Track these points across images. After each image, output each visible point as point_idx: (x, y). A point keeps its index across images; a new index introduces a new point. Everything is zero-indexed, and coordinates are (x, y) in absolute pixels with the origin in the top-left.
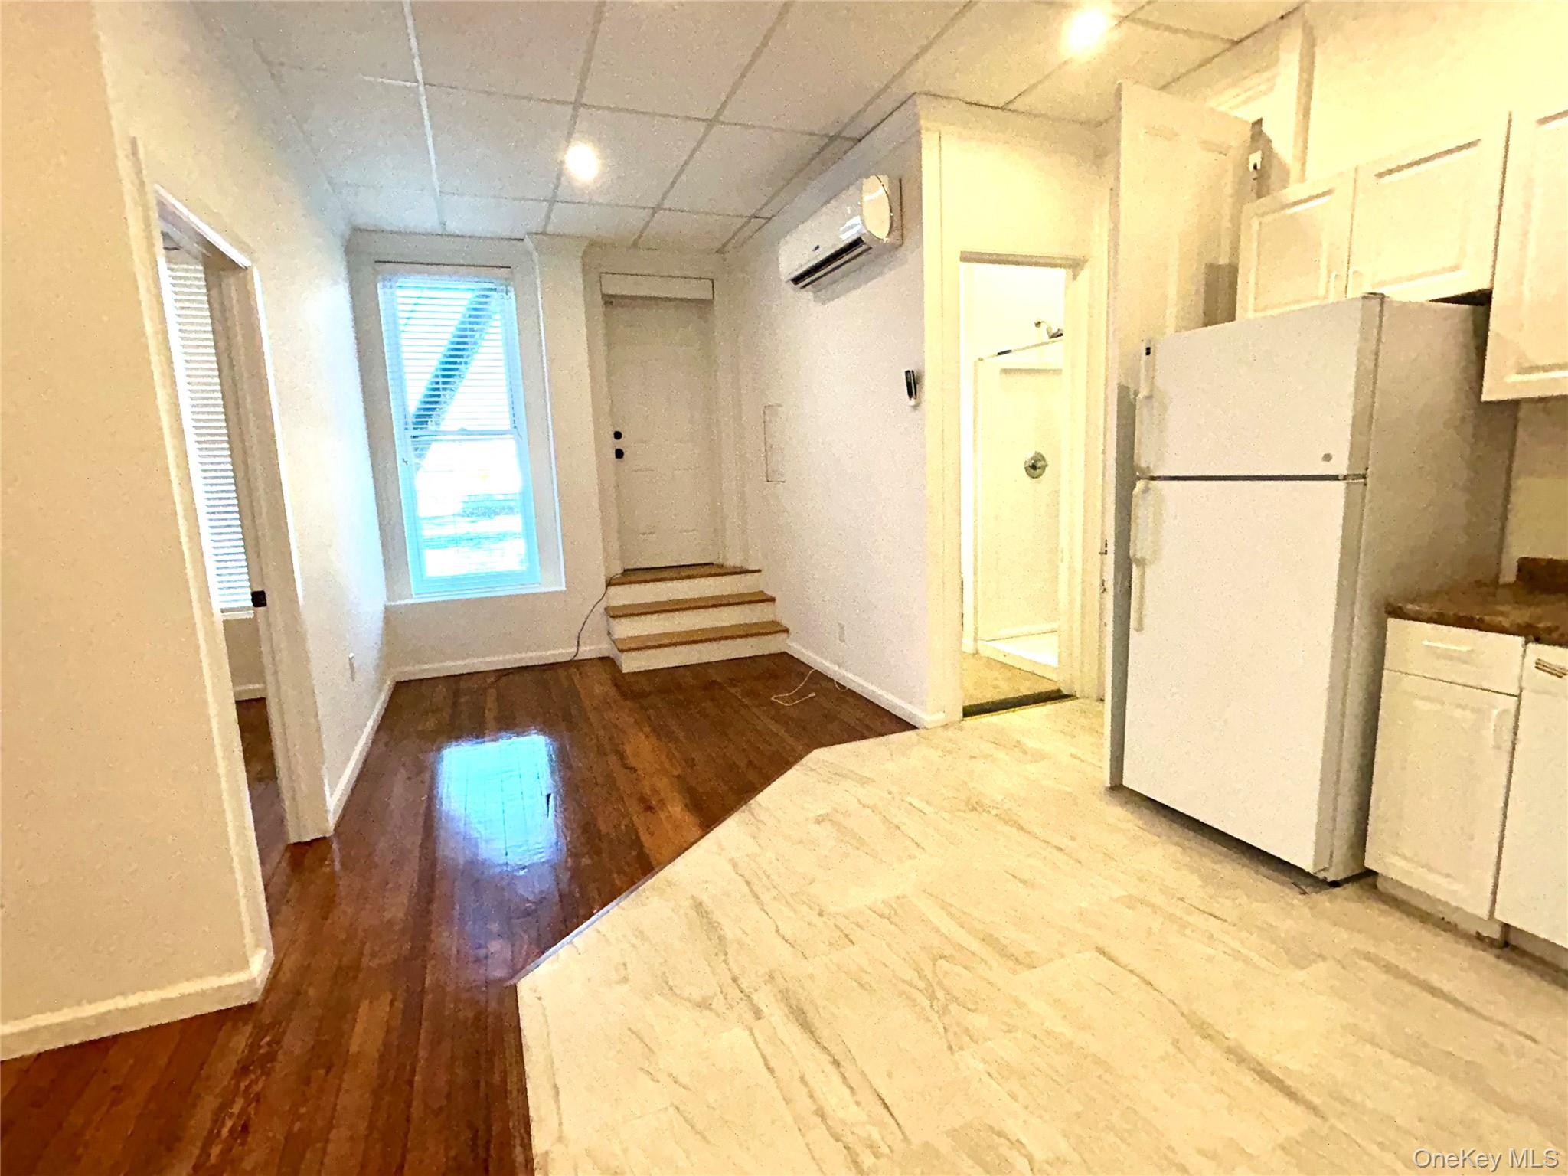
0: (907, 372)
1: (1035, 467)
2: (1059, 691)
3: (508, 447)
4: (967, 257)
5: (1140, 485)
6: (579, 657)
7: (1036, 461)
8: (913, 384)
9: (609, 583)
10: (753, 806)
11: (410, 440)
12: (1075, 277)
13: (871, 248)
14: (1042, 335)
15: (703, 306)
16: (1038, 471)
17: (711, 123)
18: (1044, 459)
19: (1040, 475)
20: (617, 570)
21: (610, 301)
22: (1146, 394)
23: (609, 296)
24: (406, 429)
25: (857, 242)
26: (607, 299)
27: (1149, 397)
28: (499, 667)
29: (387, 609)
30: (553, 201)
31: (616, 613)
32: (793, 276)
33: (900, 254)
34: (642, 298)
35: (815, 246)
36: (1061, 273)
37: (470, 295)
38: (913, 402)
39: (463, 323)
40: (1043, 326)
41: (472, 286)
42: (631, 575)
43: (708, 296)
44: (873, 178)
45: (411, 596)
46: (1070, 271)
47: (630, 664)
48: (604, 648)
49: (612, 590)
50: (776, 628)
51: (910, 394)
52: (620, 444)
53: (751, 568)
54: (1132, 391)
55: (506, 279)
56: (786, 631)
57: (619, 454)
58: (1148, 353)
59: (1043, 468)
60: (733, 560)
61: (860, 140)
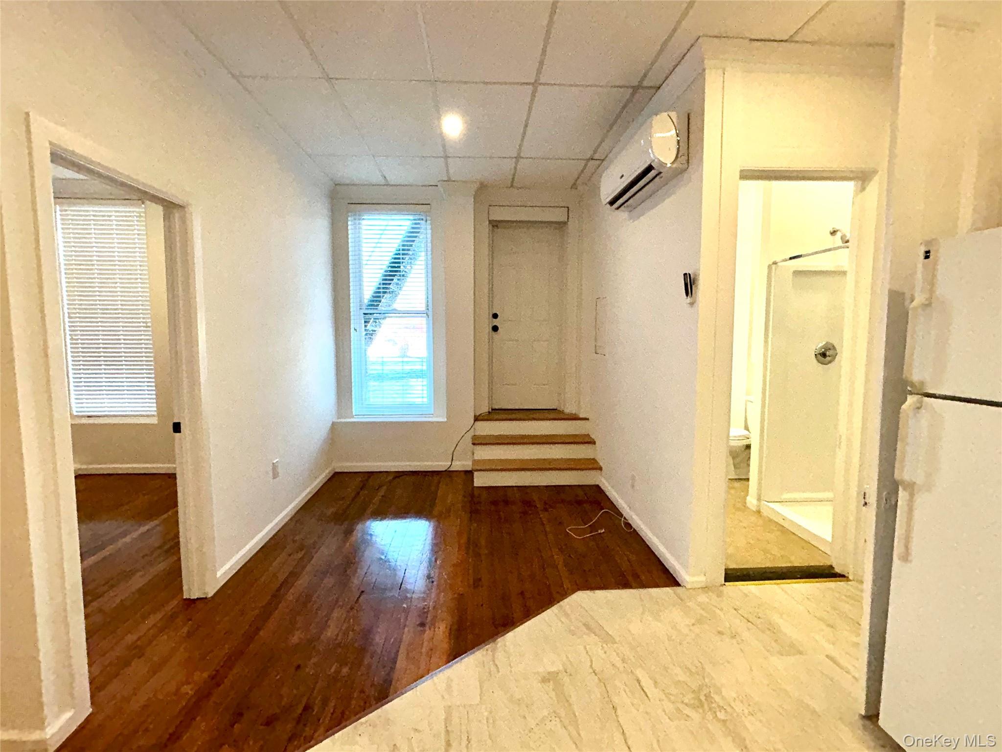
0: (685, 274)
1: (825, 355)
2: (831, 567)
3: (422, 322)
4: (747, 175)
5: (911, 400)
6: (451, 469)
7: (826, 350)
8: (690, 284)
9: (477, 419)
10: (499, 645)
11: (363, 315)
12: (863, 189)
13: (660, 173)
14: (837, 240)
15: (561, 225)
16: (828, 359)
17: (535, 84)
18: (834, 348)
19: (830, 362)
20: (485, 409)
21: (495, 225)
22: (923, 301)
23: (493, 221)
24: (361, 309)
25: (650, 168)
26: (495, 224)
27: (927, 305)
28: (400, 470)
29: (333, 424)
30: (446, 157)
31: (479, 441)
32: (608, 200)
33: (686, 175)
34: (516, 222)
35: (621, 175)
36: (849, 186)
37: (409, 223)
38: (689, 300)
39: (404, 241)
40: (839, 235)
41: (411, 217)
42: (496, 414)
43: (563, 218)
44: (664, 115)
45: (353, 417)
46: (860, 182)
47: (481, 480)
48: (466, 465)
49: (479, 423)
50: (593, 465)
51: (687, 294)
52: (496, 322)
53: (581, 416)
54: (908, 296)
55: (426, 212)
56: (601, 469)
57: (495, 329)
58: (927, 257)
59: (834, 357)
60: (569, 409)
61: (659, 88)
